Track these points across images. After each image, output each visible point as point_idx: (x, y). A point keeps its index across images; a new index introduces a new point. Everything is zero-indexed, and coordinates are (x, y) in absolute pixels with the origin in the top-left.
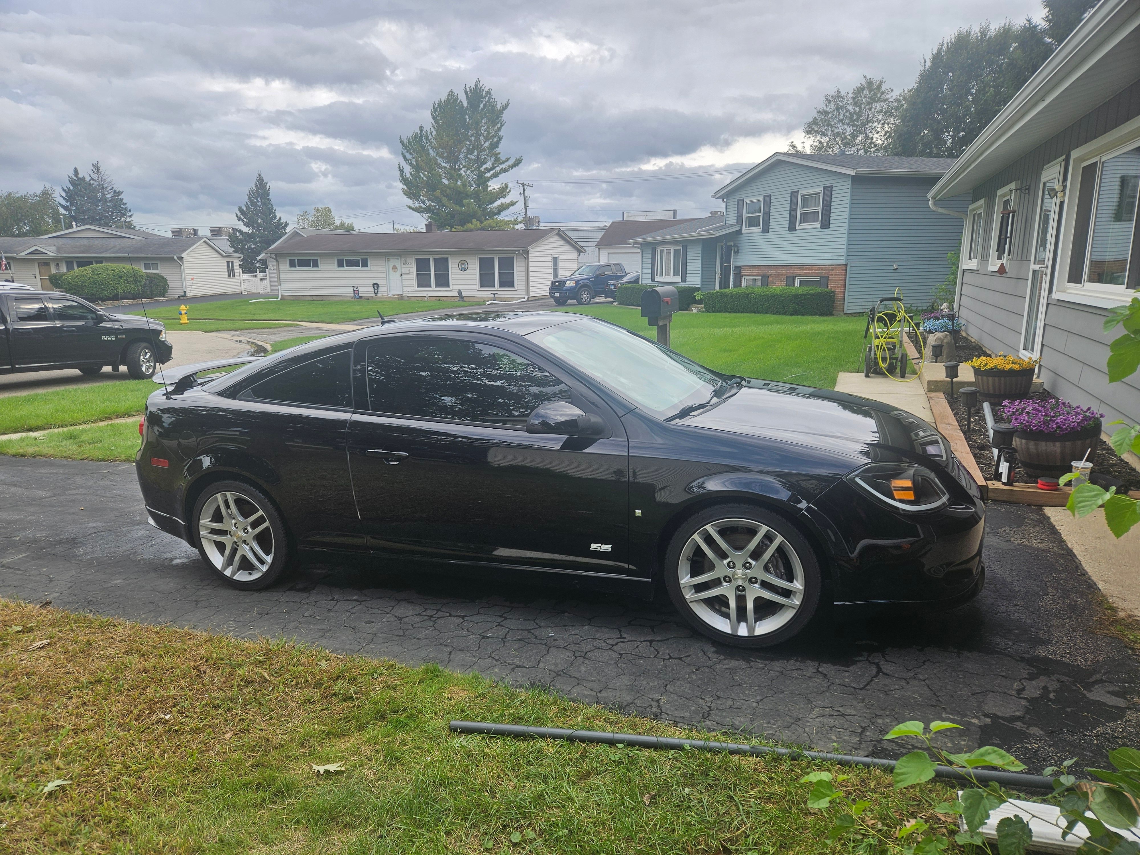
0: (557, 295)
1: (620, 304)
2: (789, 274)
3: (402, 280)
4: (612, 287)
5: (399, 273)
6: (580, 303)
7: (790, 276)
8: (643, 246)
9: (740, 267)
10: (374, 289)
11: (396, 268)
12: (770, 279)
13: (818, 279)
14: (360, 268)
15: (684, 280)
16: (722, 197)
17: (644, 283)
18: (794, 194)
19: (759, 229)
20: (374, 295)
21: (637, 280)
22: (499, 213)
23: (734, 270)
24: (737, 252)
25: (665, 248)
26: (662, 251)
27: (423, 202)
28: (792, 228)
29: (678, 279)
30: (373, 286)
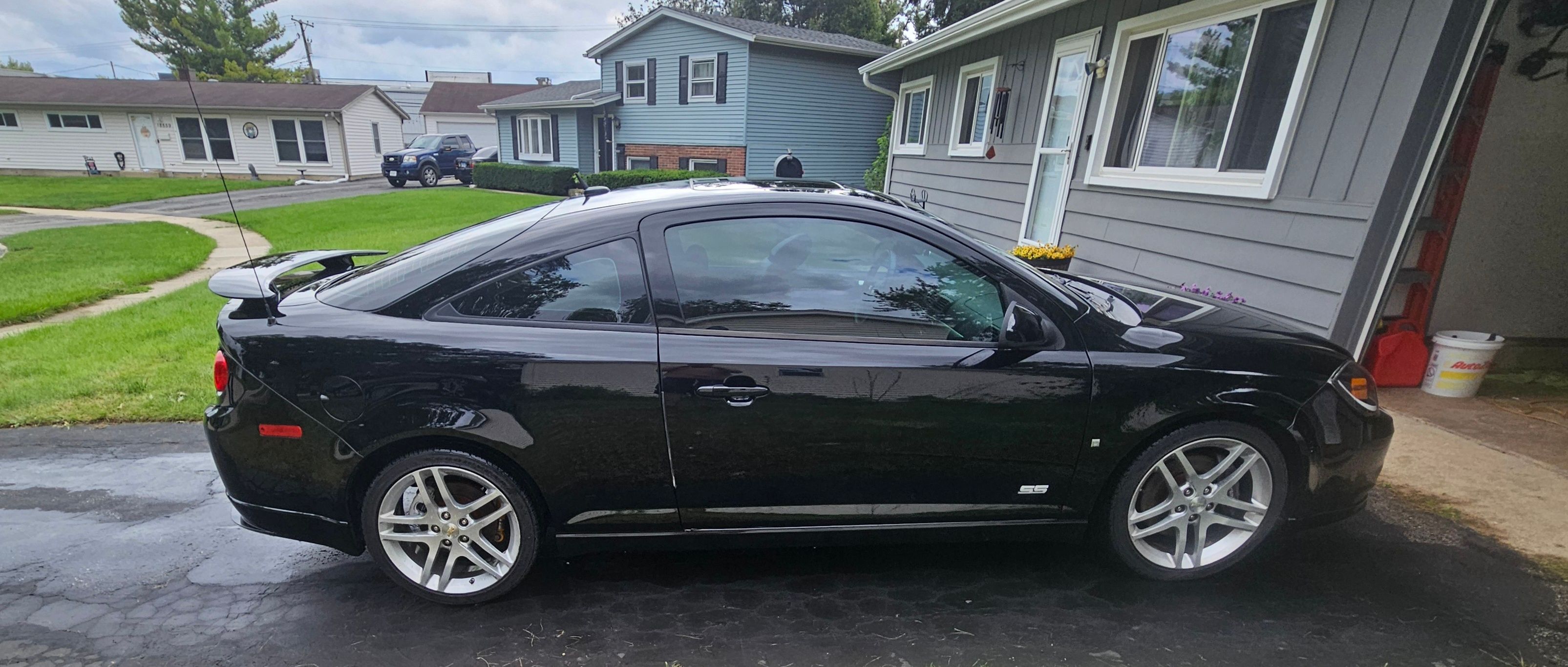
0: (393, 174)
1: (478, 187)
2: (681, 156)
3: (160, 149)
4: (464, 166)
5: (153, 138)
6: (425, 185)
7: (683, 158)
8: (500, 114)
9: (623, 145)
10: (118, 161)
11: (147, 131)
12: (660, 160)
13: (715, 162)
14: (89, 129)
15: (557, 159)
16: (596, 57)
17: (505, 161)
18: (684, 59)
19: (644, 99)
20: (119, 169)
21: (494, 158)
22: (273, 59)
23: (617, 149)
24: (618, 127)
25: (529, 118)
26: (526, 122)
27: (157, 38)
28: (683, 100)
29: (550, 157)
30: (117, 158)
